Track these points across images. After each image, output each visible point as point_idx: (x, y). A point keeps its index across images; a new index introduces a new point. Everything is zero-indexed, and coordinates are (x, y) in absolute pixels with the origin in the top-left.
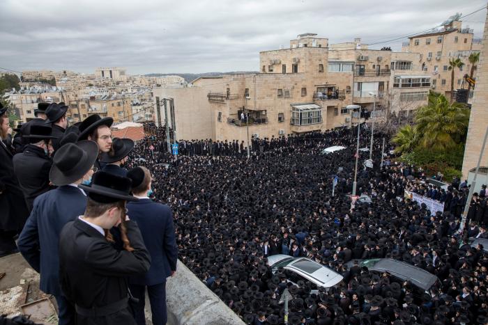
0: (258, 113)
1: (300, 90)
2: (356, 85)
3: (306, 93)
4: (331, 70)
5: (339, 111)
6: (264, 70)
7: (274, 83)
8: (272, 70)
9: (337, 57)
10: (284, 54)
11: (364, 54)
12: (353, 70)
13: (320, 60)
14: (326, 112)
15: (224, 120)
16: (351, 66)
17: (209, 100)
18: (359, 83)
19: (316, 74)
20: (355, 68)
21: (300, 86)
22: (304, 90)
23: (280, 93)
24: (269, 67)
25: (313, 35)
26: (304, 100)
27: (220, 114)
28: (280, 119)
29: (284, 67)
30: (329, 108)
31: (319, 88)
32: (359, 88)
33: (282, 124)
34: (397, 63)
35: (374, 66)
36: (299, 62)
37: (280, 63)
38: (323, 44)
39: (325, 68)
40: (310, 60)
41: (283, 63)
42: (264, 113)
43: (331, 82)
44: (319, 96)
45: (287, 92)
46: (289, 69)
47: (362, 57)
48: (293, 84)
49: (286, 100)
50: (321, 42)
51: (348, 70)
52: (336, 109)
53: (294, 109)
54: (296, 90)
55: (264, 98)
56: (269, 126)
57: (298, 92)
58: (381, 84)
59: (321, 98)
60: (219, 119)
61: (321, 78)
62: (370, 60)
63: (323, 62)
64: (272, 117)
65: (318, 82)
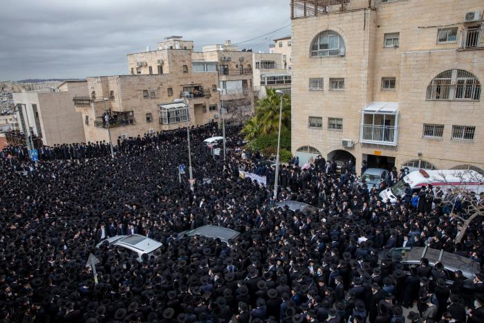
0: (125, 114)
1: (166, 90)
2: (221, 83)
3: (172, 93)
4: (195, 71)
5: (208, 109)
6: (132, 72)
7: (138, 84)
8: (140, 72)
9: (202, 58)
10: (149, 56)
11: (227, 55)
12: (217, 70)
13: (184, 61)
14: (193, 110)
15: (92, 123)
16: (215, 67)
17: (75, 104)
18: (223, 81)
19: (181, 74)
20: (219, 68)
21: (166, 86)
22: (170, 90)
23: (146, 94)
24: (137, 69)
25: (179, 37)
26: (170, 100)
27: (87, 117)
28: (148, 119)
29: (151, 68)
30: (196, 106)
31: (185, 88)
32: (224, 86)
33: (151, 124)
34: (261, 63)
35: (237, 66)
36: (163, 63)
37: (147, 65)
38: (188, 45)
39: (189, 69)
40: (173, 61)
41: (149, 65)
42: (131, 114)
43: (196, 82)
44: (186, 95)
45: (153, 93)
46: (155, 71)
47: (225, 58)
48: (158, 85)
49: (153, 100)
50: (185, 45)
51: (212, 70)
52: (205, 107)
53: (161, 108)
54: (161, 91)
55: (129, 99)
56: (139, 126)
57: (164, 92)
58: (245, 82)
59: (187, 97)
60: (87, 123)
61: (186, 78)
62: (233, 60)
63: (187, 63)
64: (139, 118)
65: (183, 82)
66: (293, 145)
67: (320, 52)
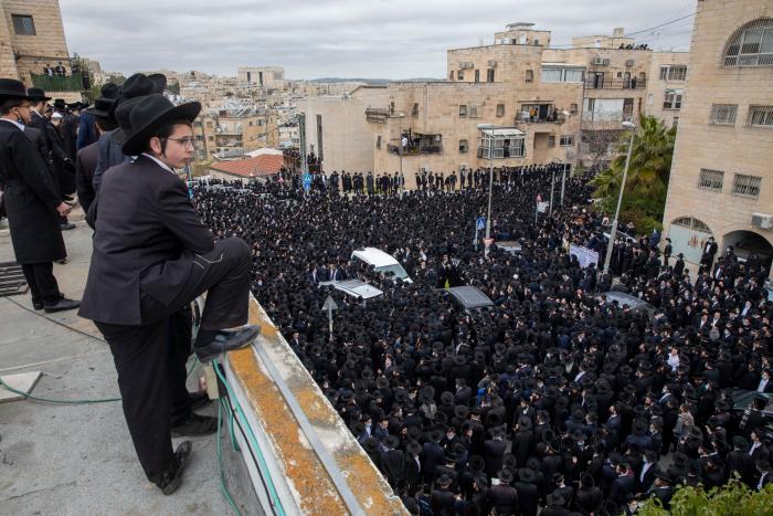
0: (431, 138)
1: (495, 108)
2: (587, 101)
3: (503, 112)
4: (546, 80)
5: (558, 141)
6: (452, 76)
7: (454, 96)
8: (462, 78)
9: (562, 59)
10: (477, 54)
11: (603, 56)
12: (583, 79)
13: (528, 64)
14: (532, 142)
15: (384, 146)
16: (580, 74)
17: (368, 118)
18: (591, 100)
19: (521, 84)
20: (586, 77)
21: (495, 101)
22: (501, 107)
23: (463, 112)
24: (459, 72)
25: (528, 25)
26: (500, 122)
27: (379, 138)
28: (462, 148)
29: (477, 72)
30: (538, 136)
31: (525, 106)
32: (591, 107)
33: (464, 156)
34: (672, 69)
35: (619, 74)
36: (496, 66)
37: (472, 67)
38: (542, 39)
39: (535, 77)
40: (511, 63)
41: (476, 67)
42: (438, 139)
43: (544, 98)
44: (524, 117)
45: (474, 110)
46: (483, 77)
47: (599, 60)
48: (483, 99)
49: (473, 121)
50: (537, 36)
51: (575, 79)
52: (553, 138)
53: (483, 134)
54: (487, 107)
55: (438, 117)
56: (446, 158)
57: (491, 110)
58: (628, 102)
59: (526, 120)
60: (379, 145)
61: (529, 90)
62: (613, 64)
63: (533, 67)
64: (449, 145)
65: (523, 97)
66: (667, 212)
67: (742, 58)
